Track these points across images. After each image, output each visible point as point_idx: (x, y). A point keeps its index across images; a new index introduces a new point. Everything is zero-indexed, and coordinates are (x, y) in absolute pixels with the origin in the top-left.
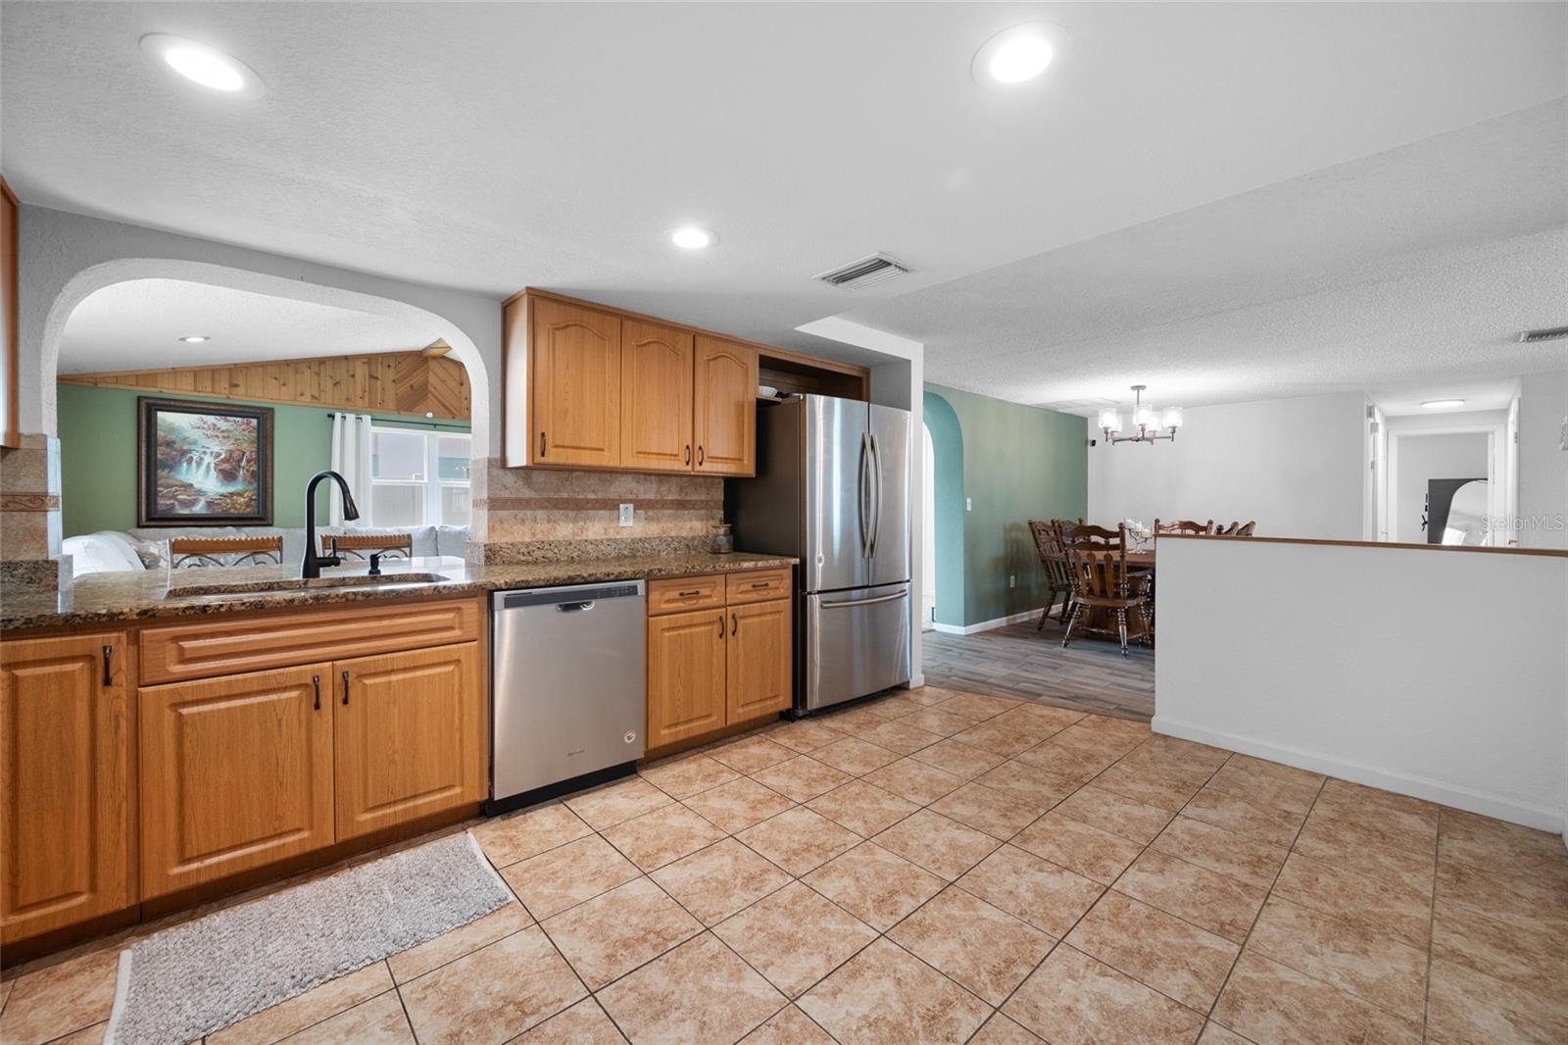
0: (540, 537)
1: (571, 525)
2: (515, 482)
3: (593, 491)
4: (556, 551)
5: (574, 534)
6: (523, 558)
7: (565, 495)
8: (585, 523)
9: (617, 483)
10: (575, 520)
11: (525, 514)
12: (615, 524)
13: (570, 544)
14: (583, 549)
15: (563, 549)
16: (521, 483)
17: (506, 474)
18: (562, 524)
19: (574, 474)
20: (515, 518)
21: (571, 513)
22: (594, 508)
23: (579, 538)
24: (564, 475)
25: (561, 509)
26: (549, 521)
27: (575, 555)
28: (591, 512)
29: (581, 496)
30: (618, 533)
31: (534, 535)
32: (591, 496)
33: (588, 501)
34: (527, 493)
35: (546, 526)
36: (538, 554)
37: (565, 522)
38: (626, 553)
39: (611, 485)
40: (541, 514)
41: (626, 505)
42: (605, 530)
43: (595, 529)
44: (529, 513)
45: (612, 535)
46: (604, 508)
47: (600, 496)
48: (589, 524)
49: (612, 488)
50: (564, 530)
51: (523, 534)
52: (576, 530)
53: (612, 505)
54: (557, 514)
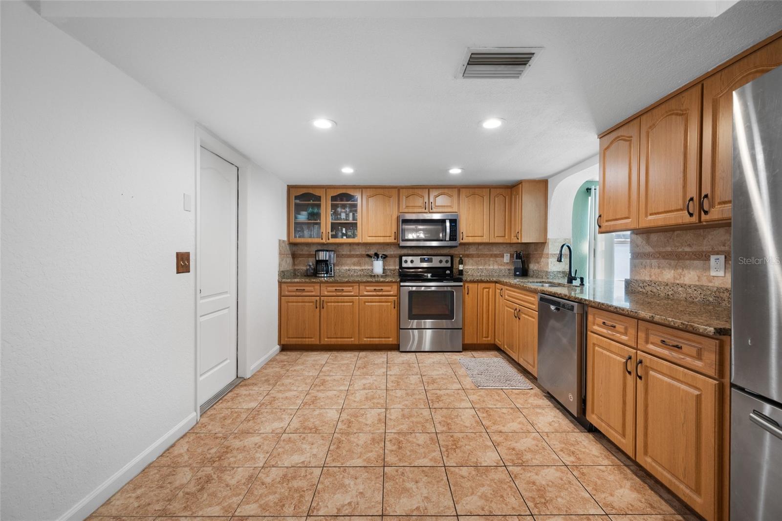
0: (653, 277)
1: (673, 271)
2: (642, 242)
3: (689, 246)
4: (658, 288)
5: (675, 278)
6: (641, 290)
7: (669, 249)
8: (683, 270)
9: (710, 237)
10: (675, 268)
11: (646, 262)
12: (707, 274)
13: (667, 285)
14: (675, 289)
15: (662, 288)
16: (644, 242)
17: (638, 238)
18: (667, 270)
19: (676, 233)
20: (642, 265)
21: (673, 263)
22: (690, 259)
23: (678, 282)
24: (668, 234)
25: (667, 259)
26: (659, 267)
27: (670, 293)
28: (688, 262)
29: (680, 250)
30: (711, 282)
31: (650, 276)
32: (687, 249)
33: (686, 253)
34: (649, 249)
35: (657, 271)
36: (648, 288)
37: (669, 269)
38: (711, 299)
39: (704, 239)
40: (654, 262)
41: (718, 257)
42: (699, 277)
43: (690, 276)
44: (648, 261)
45: (704, 282)
46: (699, 259)
47: (695, 249)
48: (686, 271)
49: (705, 242)
50: (668, 275)
51: (645, 275)
52: (676, 276)
53: (704, 257)
54: (664, 262)
